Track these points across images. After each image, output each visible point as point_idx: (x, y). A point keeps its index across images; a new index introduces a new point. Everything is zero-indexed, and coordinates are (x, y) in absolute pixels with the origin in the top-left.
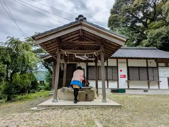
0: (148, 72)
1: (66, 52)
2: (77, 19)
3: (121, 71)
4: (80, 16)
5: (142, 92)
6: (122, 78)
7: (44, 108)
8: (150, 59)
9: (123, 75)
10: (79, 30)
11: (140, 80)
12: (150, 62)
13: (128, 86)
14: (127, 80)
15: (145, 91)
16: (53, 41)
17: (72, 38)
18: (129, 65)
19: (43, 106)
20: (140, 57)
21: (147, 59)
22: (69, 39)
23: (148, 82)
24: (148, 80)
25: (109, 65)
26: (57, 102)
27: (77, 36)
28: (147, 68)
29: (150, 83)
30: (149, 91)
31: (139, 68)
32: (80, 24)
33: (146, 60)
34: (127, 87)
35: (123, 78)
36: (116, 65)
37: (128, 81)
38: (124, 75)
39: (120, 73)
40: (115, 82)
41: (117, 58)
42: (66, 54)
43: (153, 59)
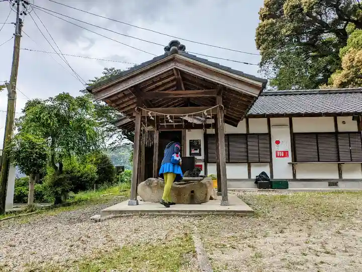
0: (337, 143)
1: (150, 112)
2: (167, 49)
3: (278, 142)
4: (174, 43)
5: (324, 187)
6: (280, 157)
7: (112, 215)
8: (341, 114)
9: (281, 152)
10: (172, 69)
11: (319, 161)
12: (344, 122)
13: (294, 175)
14: (291, 162)
15: (332, 183)
16: (126, 93)
17: (164, 84)
18: (295, 131)
19: (110, 212)
20: (318, 111)
21: (335, 115)
22: (157, 87)
23: (339, 164)
24: (339, 160)
25: (251, 131)
26: (137, 204)
27: (172, 81)
28: (336, 134)
29: (344, 167)
30: (340, 183)
31: (317, 135)
32: (173, 60)
33: (332, 118)
34: (291, 177)
35: (282, 157)
36: (267, 131)
37: (293, 164)
38: (285, 152)
39: (275, 148)
40: (265, 166)
41: (269, 117)
42: (150, 115)
43: (348, 114)
